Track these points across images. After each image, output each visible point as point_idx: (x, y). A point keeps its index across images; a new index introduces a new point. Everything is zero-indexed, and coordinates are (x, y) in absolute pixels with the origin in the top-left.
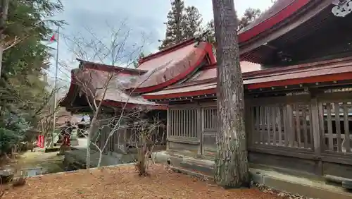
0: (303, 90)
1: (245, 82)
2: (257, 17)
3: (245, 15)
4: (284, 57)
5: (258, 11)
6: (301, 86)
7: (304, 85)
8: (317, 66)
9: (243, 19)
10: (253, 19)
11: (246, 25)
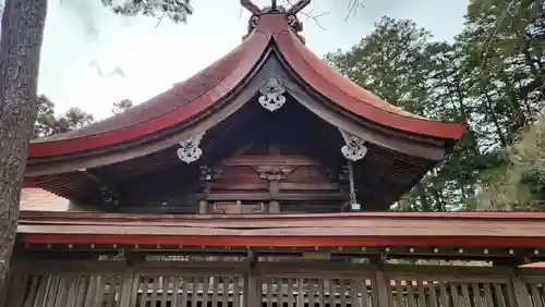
0: (117, 253)
1: (22, 229)
2: (86, 124)
3: (68, 115)
4: (108, 196)
5: (90, 117)
6: (115, 246)
7: (120, 246)
8: (144, 220)
9: (62, 120)
10: (78, 126)
11: (64, 130)
